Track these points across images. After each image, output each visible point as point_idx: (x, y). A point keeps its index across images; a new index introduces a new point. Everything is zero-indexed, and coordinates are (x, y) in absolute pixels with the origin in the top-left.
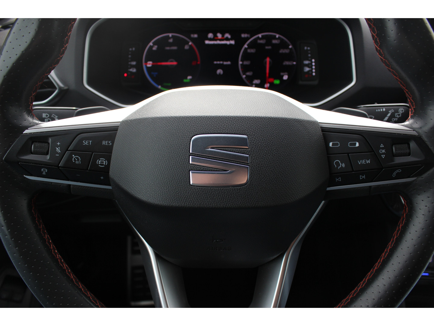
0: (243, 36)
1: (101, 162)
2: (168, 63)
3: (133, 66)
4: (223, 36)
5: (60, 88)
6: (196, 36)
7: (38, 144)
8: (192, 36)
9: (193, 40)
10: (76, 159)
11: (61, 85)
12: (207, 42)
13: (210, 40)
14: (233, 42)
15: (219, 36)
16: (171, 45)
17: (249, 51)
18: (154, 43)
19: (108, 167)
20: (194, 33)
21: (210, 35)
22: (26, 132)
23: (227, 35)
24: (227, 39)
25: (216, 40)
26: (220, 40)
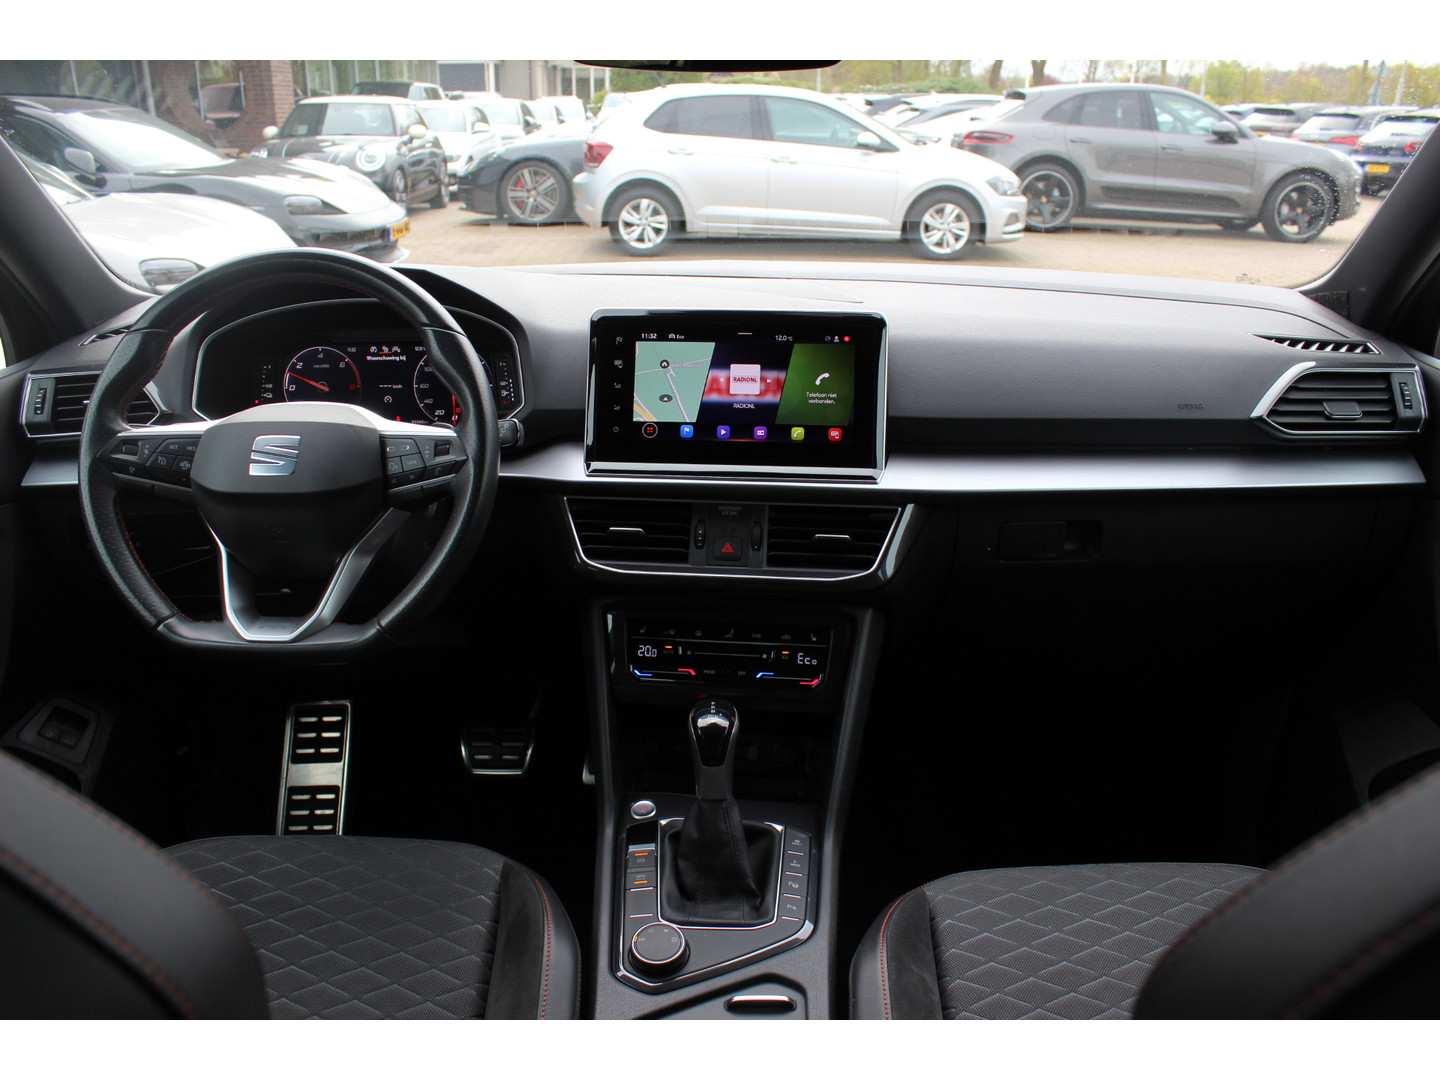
0: (417, 349)
1: (184, 465)
2: (318, 385)
3: (268, 390)
4: (390, 350)
5: (162, 411)
6: (354, 350)
7: (128, 446)
8: (349, 349)
9: (350, 355)
10: (162, 461)
11: (164, 408)
12: (369, 358)
13: (373, 355)
14: (404, 358)
15: (386, 349)
16: (321, 362)
17: (426, 369)
18: (299, 360)
19: (189, 470)
20: (351, 346)
21: (373, 349)
22: (119, 435)
23: (395, 349)
24: (396, 354)
25: (381, 356)
26: (387, 355)
